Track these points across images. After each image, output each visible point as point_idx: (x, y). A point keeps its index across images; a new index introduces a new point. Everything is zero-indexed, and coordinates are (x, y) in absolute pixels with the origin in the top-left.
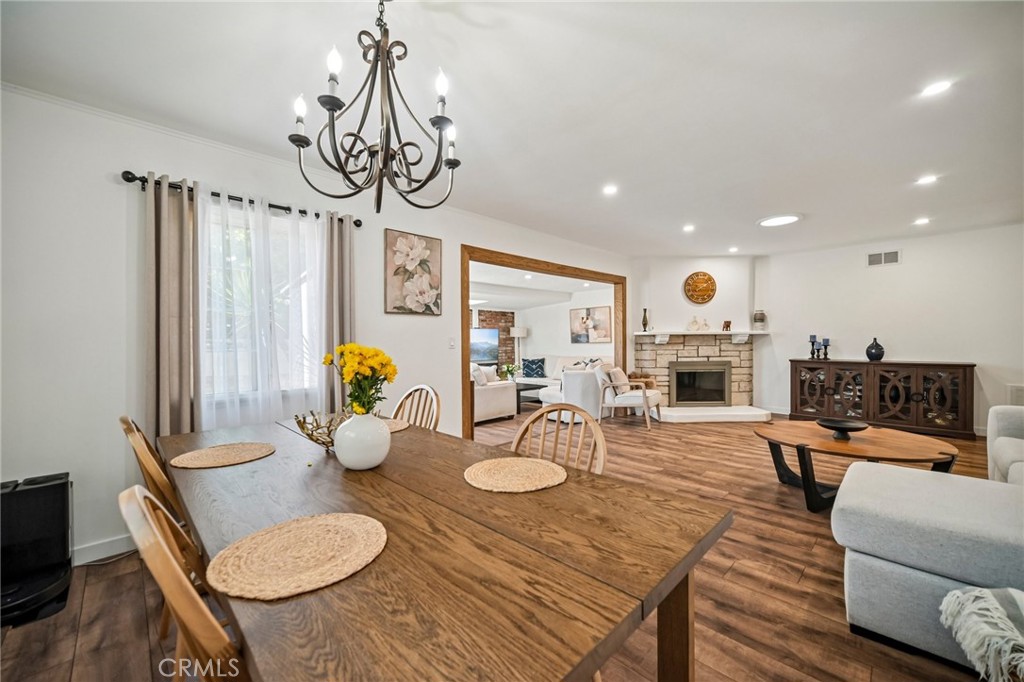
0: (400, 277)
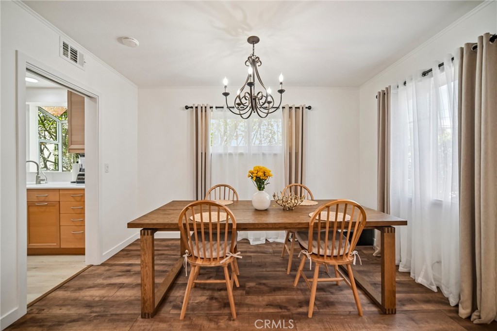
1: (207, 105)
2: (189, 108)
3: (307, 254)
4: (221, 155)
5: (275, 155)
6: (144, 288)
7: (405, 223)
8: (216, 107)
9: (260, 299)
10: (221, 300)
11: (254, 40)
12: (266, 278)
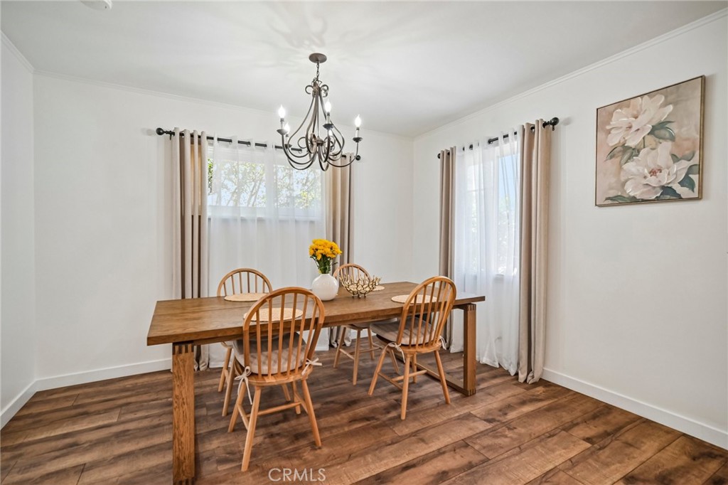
0: (616, 160)
1: (202, 133)
2: (164, 132)
3: (397, 346)
4: (225, 221)
5: (312, 222)
6: (178, 440)
7: (482, 299)
8: (219, 139)
9: (338, 418)
10: (286, 434)
11: (317, 58)
12: (330, 395)
